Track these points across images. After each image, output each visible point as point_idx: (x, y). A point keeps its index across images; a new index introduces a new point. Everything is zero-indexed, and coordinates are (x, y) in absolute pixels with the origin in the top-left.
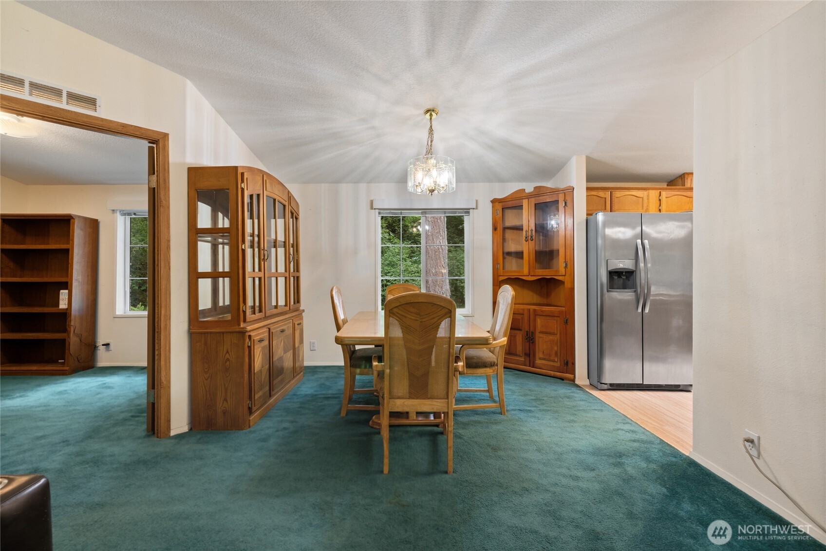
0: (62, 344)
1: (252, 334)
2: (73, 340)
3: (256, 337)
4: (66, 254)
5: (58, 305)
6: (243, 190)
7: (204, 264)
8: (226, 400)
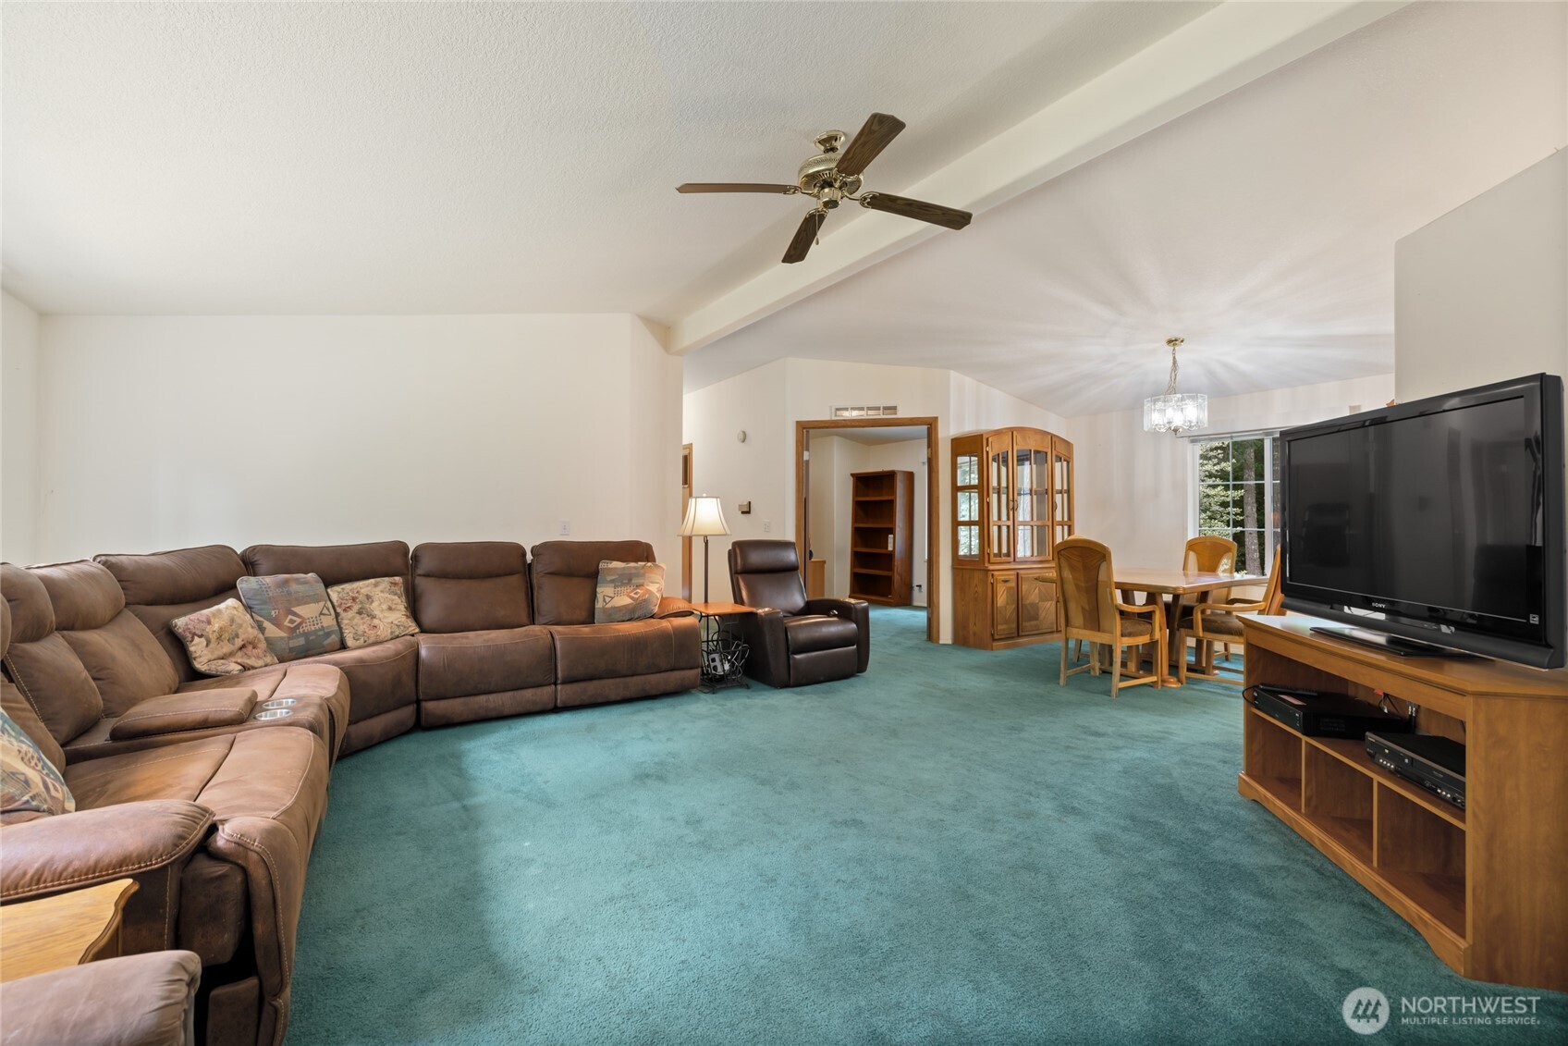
0: (889, 579)
1: (995, 573)
2: (896, 578)
3: (1000, 576)
4: (891, 503)
5: (887, 548)
6: (987, 452)
7: (964, 514)
8: (975, 624)
